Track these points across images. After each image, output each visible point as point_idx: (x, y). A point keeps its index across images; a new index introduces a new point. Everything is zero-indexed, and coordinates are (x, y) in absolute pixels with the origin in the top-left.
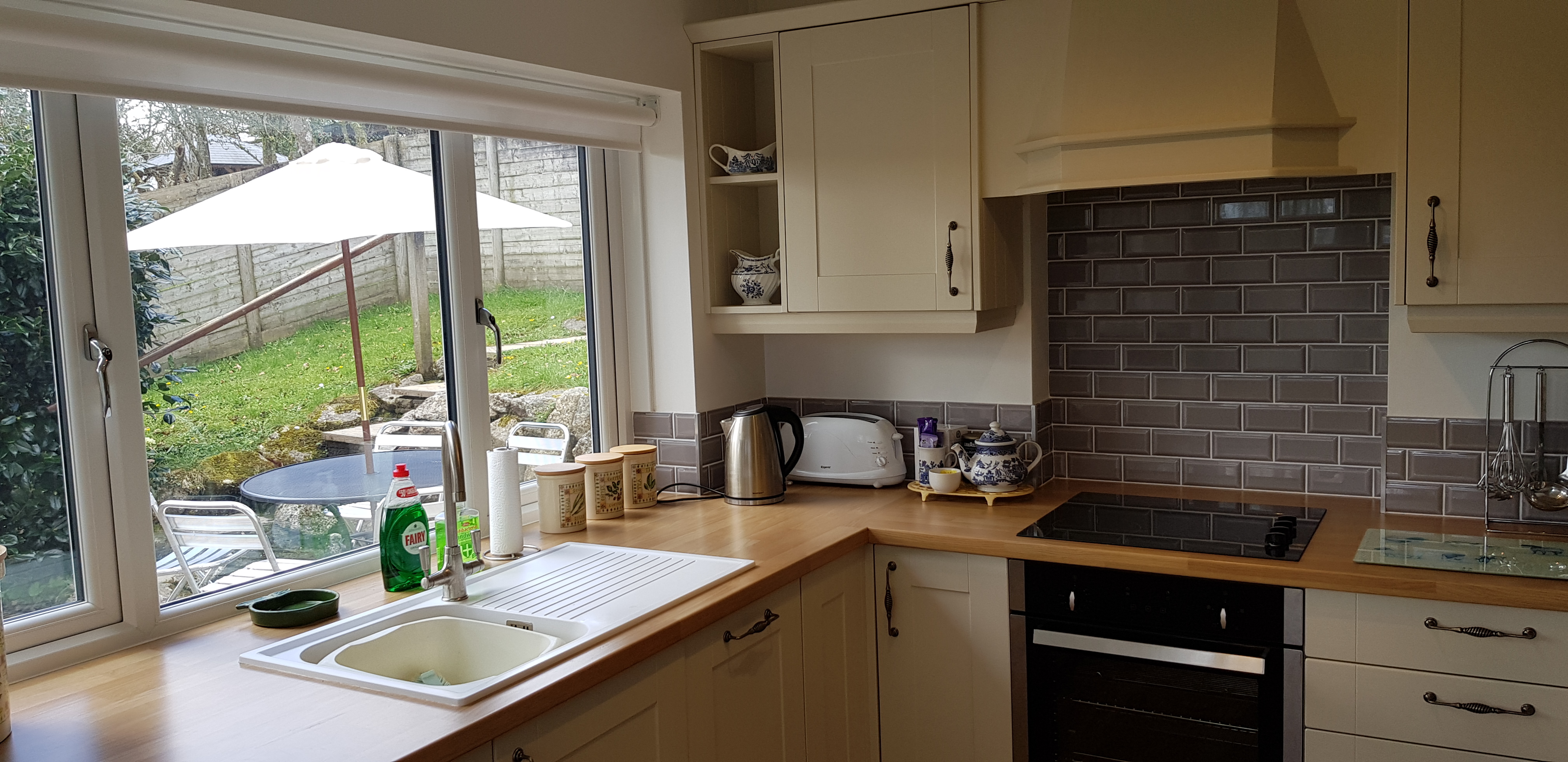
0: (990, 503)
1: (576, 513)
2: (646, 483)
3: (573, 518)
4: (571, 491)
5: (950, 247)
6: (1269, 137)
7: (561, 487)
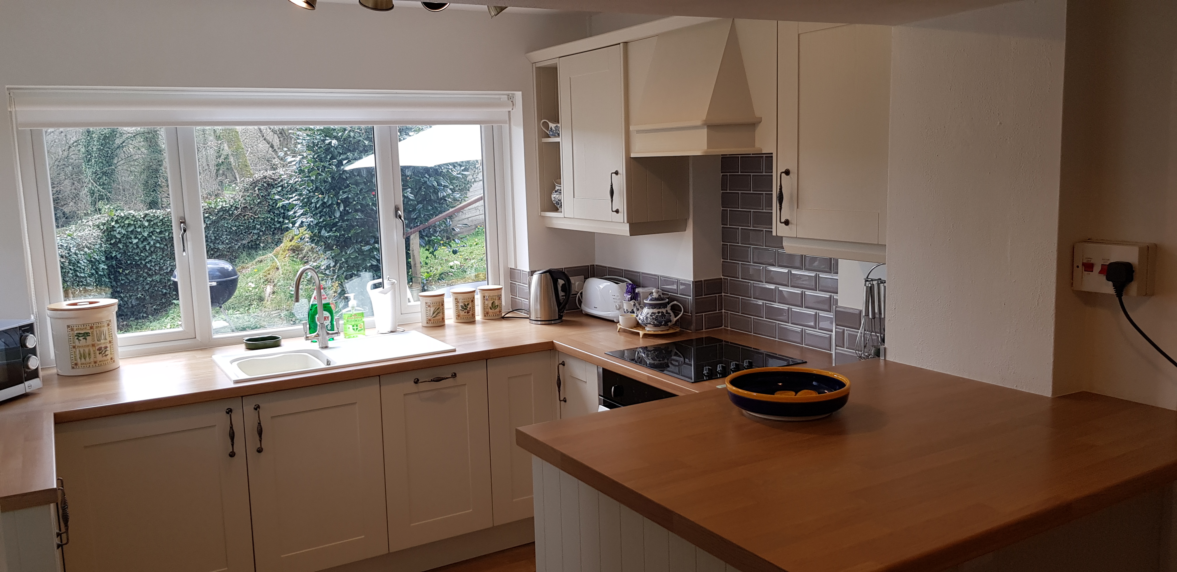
0: (641, 336)
1: (434, 317)
2: (491, 306)
3: (432, 320)
4: (431, 306)
5: (612, 186)
6: (705, 131)
7: (426, 303)
